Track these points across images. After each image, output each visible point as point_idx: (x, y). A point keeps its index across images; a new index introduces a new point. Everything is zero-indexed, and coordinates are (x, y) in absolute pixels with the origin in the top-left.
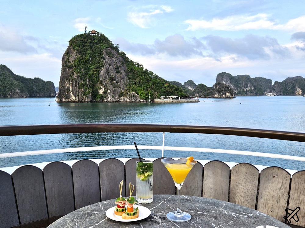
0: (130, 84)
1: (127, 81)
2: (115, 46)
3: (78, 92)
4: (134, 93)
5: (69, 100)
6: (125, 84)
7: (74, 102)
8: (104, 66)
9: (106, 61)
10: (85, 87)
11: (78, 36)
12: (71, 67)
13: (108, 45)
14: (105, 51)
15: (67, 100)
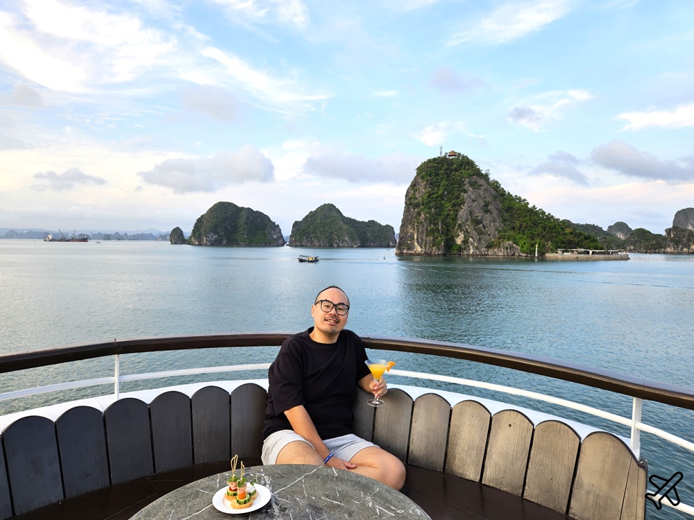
0: (505, 229)
1: (500, 225)
2: (483, 172)
3: (426, 241)
4: (510, 242)
5: (413, 252)
6: (497, 229)
7: (419, 255)
8: (464, 203)
9: (469, 195)
10: (436, 234)
11: (430, 161)
12: (417, 206)
13: (473, 171)
14: (467, 180)
15: (410, 252)
